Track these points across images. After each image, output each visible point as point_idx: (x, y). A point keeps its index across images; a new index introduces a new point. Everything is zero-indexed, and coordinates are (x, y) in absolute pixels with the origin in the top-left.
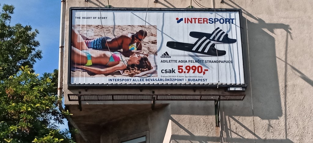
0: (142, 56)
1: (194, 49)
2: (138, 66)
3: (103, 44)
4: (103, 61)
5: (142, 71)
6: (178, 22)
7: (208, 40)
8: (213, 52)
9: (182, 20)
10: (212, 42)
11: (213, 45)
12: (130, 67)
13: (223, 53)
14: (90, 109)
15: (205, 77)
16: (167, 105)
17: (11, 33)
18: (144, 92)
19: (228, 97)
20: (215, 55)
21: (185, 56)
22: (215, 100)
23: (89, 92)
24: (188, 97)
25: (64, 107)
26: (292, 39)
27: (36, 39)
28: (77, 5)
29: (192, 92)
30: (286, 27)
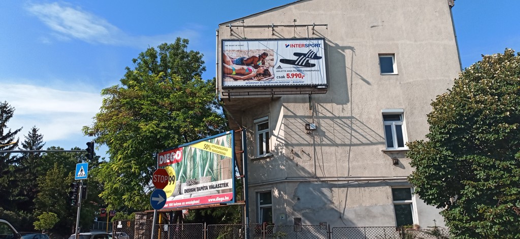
0: (265, 68)
1: (296, 63)
2: (263, 74)
3: (241, 62)
4: (242, 72)
5: (265, 77)
6: (287, 47)
7: (305, 58)
8: (308, 65)
9: (289, 45)
10: (307, 59)
11: (308, 60)
12: (258, 75)
13: (314, 65)
14: (235, 101)
15: (303, 80)
16: (280, 97)
17: (188, 56)
18: (267, 90)
19: (317, 92)
20: (310, 67)
21: (291, 68)
22: (309, 94)
23: (234, 91)
24: (293, 93)
25: (220, 100)
26: (355, 55)
27: (202, 59)
28: (226, 38)
29: (295, 90)
30: (352, 48)
